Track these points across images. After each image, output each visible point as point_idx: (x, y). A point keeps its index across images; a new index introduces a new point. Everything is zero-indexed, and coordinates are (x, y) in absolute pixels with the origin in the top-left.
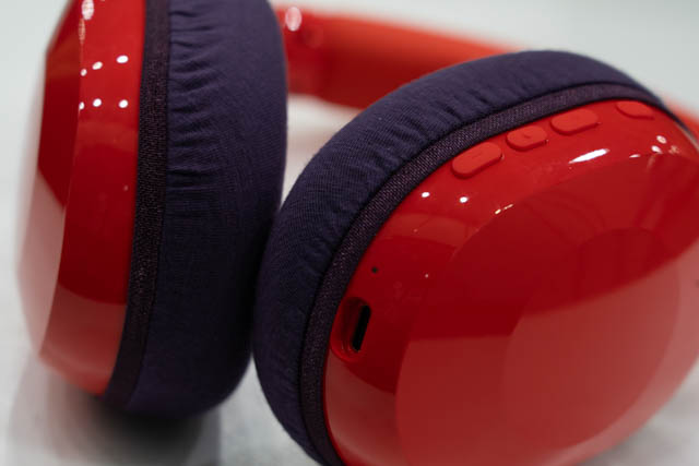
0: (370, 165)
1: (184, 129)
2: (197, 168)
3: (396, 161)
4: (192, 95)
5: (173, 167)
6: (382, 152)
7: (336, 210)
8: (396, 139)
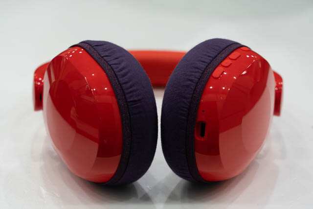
0: (189, 83)
1: (128, 89)
2: (136, 99)
3: (197, 79)
4: (126, 78)
5: (129, 100)
6: (191, 78)
7: (185, 98)
8: (193, 74)
